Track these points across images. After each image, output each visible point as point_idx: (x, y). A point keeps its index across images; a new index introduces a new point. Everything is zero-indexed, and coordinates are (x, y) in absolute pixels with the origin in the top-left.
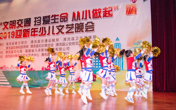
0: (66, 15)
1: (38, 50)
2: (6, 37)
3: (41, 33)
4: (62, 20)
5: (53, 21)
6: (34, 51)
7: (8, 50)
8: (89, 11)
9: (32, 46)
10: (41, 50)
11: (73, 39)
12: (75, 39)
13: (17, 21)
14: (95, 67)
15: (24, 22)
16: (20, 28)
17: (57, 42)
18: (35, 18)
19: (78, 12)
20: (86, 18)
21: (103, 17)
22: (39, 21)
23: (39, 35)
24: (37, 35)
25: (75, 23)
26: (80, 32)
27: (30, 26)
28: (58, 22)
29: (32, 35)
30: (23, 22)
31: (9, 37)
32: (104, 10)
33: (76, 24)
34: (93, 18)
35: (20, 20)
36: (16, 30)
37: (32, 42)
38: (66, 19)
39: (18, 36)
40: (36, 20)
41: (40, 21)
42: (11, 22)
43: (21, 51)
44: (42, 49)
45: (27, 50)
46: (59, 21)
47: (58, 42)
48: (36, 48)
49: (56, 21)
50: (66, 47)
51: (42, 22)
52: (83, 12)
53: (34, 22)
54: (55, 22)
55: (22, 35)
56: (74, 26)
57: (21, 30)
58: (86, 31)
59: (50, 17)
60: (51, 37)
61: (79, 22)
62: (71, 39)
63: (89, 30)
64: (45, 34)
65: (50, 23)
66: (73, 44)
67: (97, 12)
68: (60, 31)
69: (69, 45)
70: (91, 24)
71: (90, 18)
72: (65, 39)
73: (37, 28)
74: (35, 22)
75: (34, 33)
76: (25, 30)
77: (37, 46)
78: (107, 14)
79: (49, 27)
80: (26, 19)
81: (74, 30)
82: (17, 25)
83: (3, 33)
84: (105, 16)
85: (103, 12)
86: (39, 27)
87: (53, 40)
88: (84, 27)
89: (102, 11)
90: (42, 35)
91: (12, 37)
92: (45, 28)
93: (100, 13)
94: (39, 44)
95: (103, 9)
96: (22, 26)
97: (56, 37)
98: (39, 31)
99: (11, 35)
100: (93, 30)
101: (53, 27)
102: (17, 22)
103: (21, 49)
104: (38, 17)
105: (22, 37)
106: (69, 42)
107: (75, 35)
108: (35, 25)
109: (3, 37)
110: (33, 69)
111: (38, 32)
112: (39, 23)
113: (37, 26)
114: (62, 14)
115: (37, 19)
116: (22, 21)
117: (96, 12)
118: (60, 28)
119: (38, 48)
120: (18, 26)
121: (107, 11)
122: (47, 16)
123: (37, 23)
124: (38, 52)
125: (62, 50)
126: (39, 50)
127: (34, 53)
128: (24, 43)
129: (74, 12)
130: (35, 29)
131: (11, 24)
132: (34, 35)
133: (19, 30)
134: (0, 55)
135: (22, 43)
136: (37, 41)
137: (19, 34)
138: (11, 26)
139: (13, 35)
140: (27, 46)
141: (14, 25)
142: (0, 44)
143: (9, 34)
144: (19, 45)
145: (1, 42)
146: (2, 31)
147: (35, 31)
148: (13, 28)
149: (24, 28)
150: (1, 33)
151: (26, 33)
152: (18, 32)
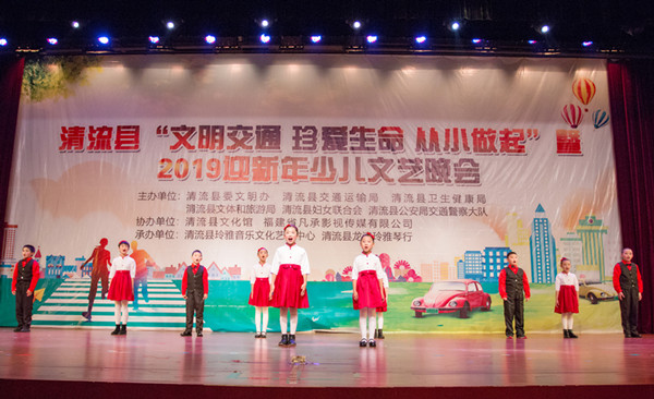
0: (396, 132)
1: (308, 222)
2: (186, 173)
3: (317, 173)
4: (385, 144)
5: (358, 144)
6: (298, 223)
7: (195, 216)
8: (463, 131)
9: (288, 209)
10: (320, 223)
11: (421, 198)
12: (427, 198)
13: (229, 128)
14: (488, 274)
15: (255, 135)
16: (242, 152)
17: (372, 204)
18: (297, 129)
19: (432, 130)
20: (456, 149)
21: (501, 151)
22: (311, 139)
23: (312, 179)
24: (306, 177)
25: (423, 156)
26: (440, 181)
27: (279, 148)
28: (373, 149)
29: (285, 176)
30: (251, 135)
31: (199, 175)
32: (503, 136)
33: (428, 160)
34: (475, 150)
35: (240, 127)
37: (288, 196)
38: (397, 144)
39: (235, 173)
40: (297, 133)
41: (315, 140)
42: (205, 131)
43: (248, 222)
44: (325, 221)
45: (271, 219)
46: (377, 146)
47: (376, 204)
48: (303, 216)
49: (366, 146)
50: (401, 218)
51: (320, 143)
52: (448, 131)
53: (294, 138)
54: (362, 148)
55: (252, 174)
56: (423, 165)
57: (248, 159)
58: (457, 182)
59: (348, 131)
60: (354, 187)
61: (436, 156)
62: (415, 197)
63: (464, 178)
64: (332, 178)
65: (346, 149)
66: (423, 211)
67: (486, 136)
68: (381, 173)
69: (409, 213)
70: (470, 166)
71: (467, 148)
72: (397, 197)
73: (306, 159)
74: (297, 138)
75: (295, 173)
76: (260, 158)
77: (307, 210)
78: (511, 145)
79: (346, 160)
80: (263, 127)
81: (422, 176)
82: (228, 142)
83: (175, 160)
84: (505, 148)
85: (501, 139)
86: (310, 157)
87: (361, 198)
88: (452, 172)
89: (498, 135)
90: (321, 179)
91: (209, 176)
92: (331, 160)
93: (492, 139)
94: (312, 204)
95: (501, 132)
96: (251, 148)
97: (367, 189)
98: (311, 166)
99: (205, 171)
100: (477, 181)
101: (358, 159)
102: (226, 131)
103: (247, 216)
104: (307, 128)
105: (251, 179)
106: (409, 205)
107: (428, 189)
108: (296, 147)
109: (173, 173)
111: (309, 169)
112: (311, 146)
113: (302, 151)
114: (384, 129)
115: (304, 131)
116: (249, 131)
117: (482, 136)
118: (381, 166)
119: (309, 218)
120: (232, 143)
121: (511, 139)
122: (338, 128)
123: (304, 142)
124: (310, 228)
125: (390, 225)
126: (315, 222)
128: (258, 198)
129: (419, 129)
130: (294, 160)
131: (205, 134)
132: (295, 177)
133: (236, 158)
134: (164, 228)
135: (251, 196)
136: (306, 196)
137: (237, 169)
138: (204, 140)
139: (212, 170)
140: (272, 209)
141: (216, 141)
142: (163, 196)
143: (196, 166)
144: (240, 202)
145: (165, 186)
146: (169, 154)
147: (295, 167)
148: (213, 147)
149: (256, 153)
150: (163, 161)
151: (266, 168)
152: (236, 162)
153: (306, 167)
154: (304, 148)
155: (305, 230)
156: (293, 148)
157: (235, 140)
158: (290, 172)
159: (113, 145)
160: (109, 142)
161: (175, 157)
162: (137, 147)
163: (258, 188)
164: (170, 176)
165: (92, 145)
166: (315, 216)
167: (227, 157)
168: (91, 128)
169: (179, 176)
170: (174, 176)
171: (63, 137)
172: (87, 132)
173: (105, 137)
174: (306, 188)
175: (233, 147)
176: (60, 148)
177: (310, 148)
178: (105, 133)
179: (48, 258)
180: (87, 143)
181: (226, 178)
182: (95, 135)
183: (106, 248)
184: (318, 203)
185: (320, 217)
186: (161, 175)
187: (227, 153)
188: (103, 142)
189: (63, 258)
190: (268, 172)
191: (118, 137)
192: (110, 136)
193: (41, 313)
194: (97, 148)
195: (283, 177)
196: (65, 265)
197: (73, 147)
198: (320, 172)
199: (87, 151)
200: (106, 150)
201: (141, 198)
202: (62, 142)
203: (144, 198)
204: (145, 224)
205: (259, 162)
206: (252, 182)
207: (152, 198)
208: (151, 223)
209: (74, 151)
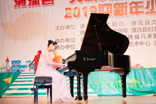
1: (146, 36)
2: (79, 14)
3: (149, 9)
6: (140, 37)
9: (134, 30)
10: (153, 36)
16: (107, 2)
23: (147, 13)
24: (143, 12)
29: (131, 12)
31: (85, 15)
36: (100, 5)
37: (134, 23)
44: (155, 35)
48: (143, 33)
55: (113, 12)
57: (111, 5)
73: (142, 2)
75: (137, 10)
76: (117, 4)
77: (145, 30)
83: (72, 9)
94: (147, 26)
98: (145, 6)
99: (89, 12)
105: (113, 15)
109: (72, 15)
110: (140, 66)
119: (146, 34)
124: (147, 39)
126: (150, 36)
127: (139, 41)
128: (118, 25)
130: (136, 3)
132: (137, 13)
133: (105, 5)
134: (70, 43)
135: (114, 24)
136: (144, 23)
137: (105, 10)
139: (93, 12)
140: (126, 30)
142: (68, 27)
143: (84, 10)
145: (68, 22)
146: (69, 6)
147: (137, 7)
150: (67, 9)
151: (121, 9)
152: (104, 7)
153: (143, 6)
155: (145, 41)
158: (134, 10)
159: (41, 2)
161: (72, 6)
162: (53, 3)
163: (118, 20)
164: (71, 17)
165: (30, 3)
166: (150, 33)
169: (75, 16)
170: (73, 17)
174: (143, 17)
176: (15, 6)
179: (12, 62)
180: (27, 2)
184: (150, 26)
185: (152, 33)
186: (66, 16)
187: (99, 2)
188: (36, 1)
189: (20, 61)
190: (122, 11)
193: (11, 89)
194: (33, 4)
195: (130, 13)
196: (21, 65)
197: (21, 5)
198: (151, 9)
199: (28, 7)
200: (37, 6)
201: (57, 29)
202: (15, 3)
203: (58, 29)
204: (60, 42)
205: (117, 6)
206: (114, 17)
207: (63, 28)
208: (63, 42)
209: (22, 7)
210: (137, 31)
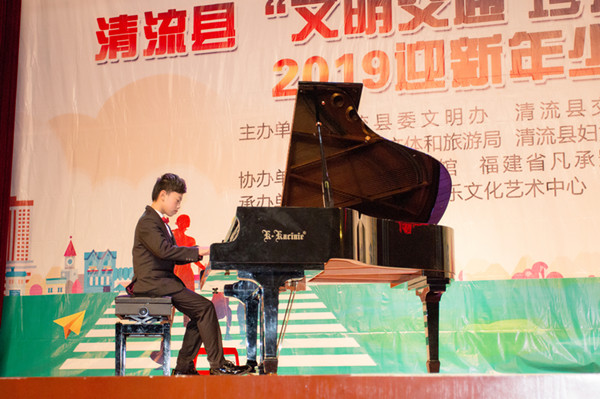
1: (571, 159)
3: (583, 59)
6: (549, 162)
9: (527, 136)
10: (597, 160)
16: (428, 33)
23: (574, 72)
24: (559, 70)
27: (502, 17)
29: (517, 72)
37: (527, 111)
39: (418, 75)
45: (495, 158)
48: (559, 147)
55: (450, 73)
57: (441, 45)
73: (558, 34)
75: (537, 63)
76: (465, 41)
77: (565, 135)
82: (401, 16)
83: (301, 61)
86: (567, 27)
90: (593, 70)
91: (368, 84)
94: (575, 122)
96: (446, 22)
98: (569, 46)
99: (360, 75)
103: (446, 156)
105: (449, 83)
108: (537, 12)
110: (547, 272)
111: (566, 52)
112: (567, 5)
113: (549, 17)
119: (572, 150)
120: (408, 17)
124: (575, 171)
126: (585, 159)
127: (545, 176)
128: (466, 120)
130: (535, 38)
131: (355, 5)
132: (537, 73)
133: (418, 46)
135: (452, 117)
136: (563, 109)
137: (421, 66)
138: (355, 18)
139: (374, 72)
140: (494, 139)
141: (377, 17)
142: (284, 129)
143: (343, 68)
144: (431, 130)
146: (291, 51)
147: (537, 52)
148: (372, 29)
149: (456, 32)
150: (280, 63)
151: (477, 59)
152: (417, 52)
153: (559, 50)
154: (554, 13)
155: (565, 176)
156: (531, 15)
157: (414, 10)
158: (527, 63)
159: (189, 42)
160: (181, 37)
161: (301, 53)
162: (231, 42)
163: (466, 100)
164: (295, 91)
165: (152, 45)
166: (584, 146)
167: (401, 46)
168: (148, 15)
171: (101, 37)
172: (141, 24)
173: (174, 29)
174: (561, 90)
175: (411, 25)
176: (98, 57)
177: (565, 11)
178: (174, 23)
179: (88, 257)
180: (142, 42)
181: (401, 85)
182: (155, 28)
183: (188, 232)
184: (587, 120)
185: (595, 148)
186: (279, 91)
187: (399, 37)
188: (172, 38)
189: (113, 255)
190: (484, 67)
191: (198, 27)
192: (182, 26)
193: (80, 355)
194: (159, 51)
195: (513, 74)
196: (118, 267)
197: (119, 54)
198: (590, 57)
199: (143, 58)
200: (176, 53)
201: (245, 136)
202: (100, 46)
203: (250, 136)
204: (255, 184)
205: (464, 49)
206: (453, 90)
207: (266, 134)
208: (265, 182)
209: (122, 60)
210: (536, 141)
